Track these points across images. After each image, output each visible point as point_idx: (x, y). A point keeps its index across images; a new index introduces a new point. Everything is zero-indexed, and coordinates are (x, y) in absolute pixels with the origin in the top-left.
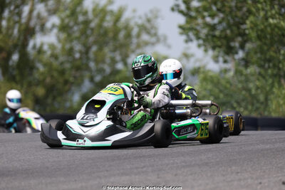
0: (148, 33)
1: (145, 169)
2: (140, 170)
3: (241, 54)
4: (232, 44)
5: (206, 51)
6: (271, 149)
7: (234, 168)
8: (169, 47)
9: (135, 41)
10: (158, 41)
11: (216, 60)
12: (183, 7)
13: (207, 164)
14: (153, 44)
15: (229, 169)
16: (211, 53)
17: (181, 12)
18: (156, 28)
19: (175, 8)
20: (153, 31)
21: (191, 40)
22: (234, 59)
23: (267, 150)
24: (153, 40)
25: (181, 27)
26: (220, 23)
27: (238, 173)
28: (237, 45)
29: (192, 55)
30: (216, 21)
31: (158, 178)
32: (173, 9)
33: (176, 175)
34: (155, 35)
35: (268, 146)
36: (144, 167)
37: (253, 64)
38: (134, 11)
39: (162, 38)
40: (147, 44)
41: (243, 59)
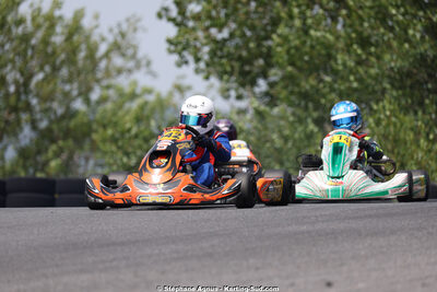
1: (114, 263)
6: (309, 232)
7: (251, 261)
8: (154, 75)
9: (103, 64)
10: (138, 66)
11: (225, 94)
12: (174, 12)
14: (130, 71)
15: (245, 264)
19: (163, 13)
21: (186, 62)
22: (254, 94)
23: (303, 233)
24: (131, 64)
25: (170, 42)
27: (257, 269)
29: (189, 88)
30: (225, 34)
32: (159, 16)
33: (163, 273)
34: (134, 57)
36: (114, 259)
37: (282, 100)
38: (97, 17)
40: (120, 71)
41: (267, 94)
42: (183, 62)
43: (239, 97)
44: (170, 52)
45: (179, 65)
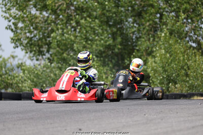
42: (16, 47)
43: (37, 60)
44: (12, 43)
45: (14, 48)
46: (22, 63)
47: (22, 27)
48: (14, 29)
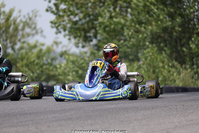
0: (30, 27)
1: (27, 123)
2: (23, 123)
3: (95, 42)
4: (88, 34)
5: (70, 39)
6: (115, 108)
7: (89, 121)
8: (44, 37)
9: (20, 33)
10: (37, 33)
11: (77, 45)
12: (54, 9)
13: (70, 119)
14: (33, 35)
15: (86, 123)
16: (73, 40)
17: (53, 12)
18: (35, 24)
19: (49, 9)
20: (33, 26)
21: (60, 32)
22: (90, 45)
23: (112, 109)
24: (34, 32)
25: (52, 22)
26: (80, 20)
27: (92, 125)
28: (91, 35)
29: (60, 43)
30: (77, 18)
31: (36, 129)
32: (47, 10)
33: (49, 127)
34: (35, 28)
35: (113, 106)
36: (27, 121)
38: (20, 12)
39: (39, 31)
40: (28, 35)
41: (96, 45)
42: (58, 32)
43: (83, 47)
44: (52, 27)
45: (57, 33)
46: (66, 52)
47: (65, 9)
48: (56, 11)
